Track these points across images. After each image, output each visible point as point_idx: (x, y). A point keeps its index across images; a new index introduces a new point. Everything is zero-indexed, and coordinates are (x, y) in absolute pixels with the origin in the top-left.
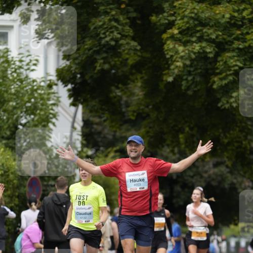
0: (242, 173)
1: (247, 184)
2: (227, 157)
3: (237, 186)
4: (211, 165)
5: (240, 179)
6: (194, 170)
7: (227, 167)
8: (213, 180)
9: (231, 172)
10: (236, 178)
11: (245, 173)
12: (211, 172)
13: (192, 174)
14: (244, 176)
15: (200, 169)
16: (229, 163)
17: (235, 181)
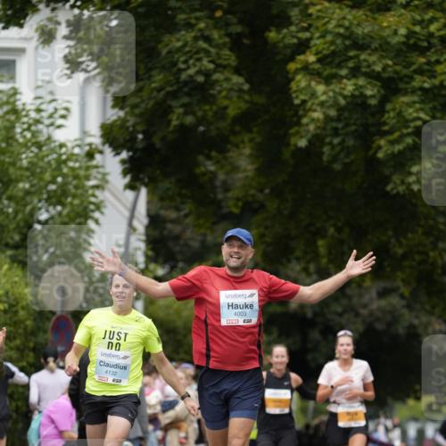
0: (428, 307)
1: (437, 327)
2: (403, 280)
3: (420, 330)
4: (373, 293)
5: (424, 319)
6: (344, 302)
7: (402, 296)
8: (378, 319)
9: (409, 307)
10: (417, 317)
11: (433, 307)
12: (375, 306)
13: (339, 309)
14: (431, 313)
15: (355, 300)
16: (406, 291)
17: (416, 322)
